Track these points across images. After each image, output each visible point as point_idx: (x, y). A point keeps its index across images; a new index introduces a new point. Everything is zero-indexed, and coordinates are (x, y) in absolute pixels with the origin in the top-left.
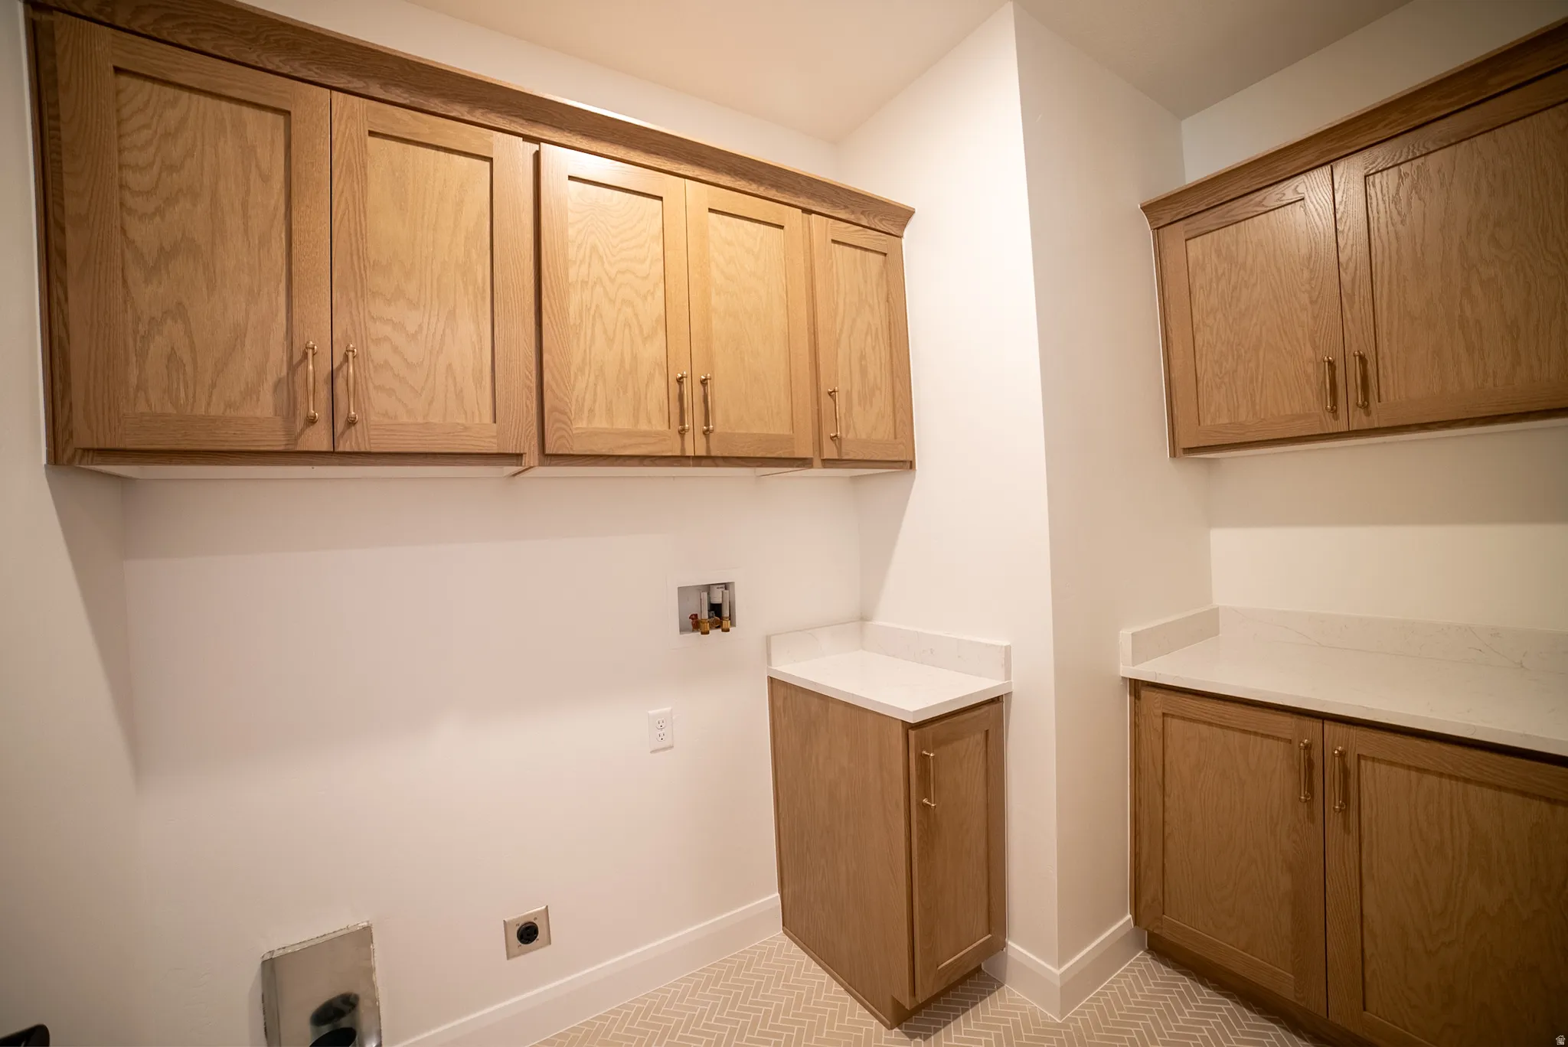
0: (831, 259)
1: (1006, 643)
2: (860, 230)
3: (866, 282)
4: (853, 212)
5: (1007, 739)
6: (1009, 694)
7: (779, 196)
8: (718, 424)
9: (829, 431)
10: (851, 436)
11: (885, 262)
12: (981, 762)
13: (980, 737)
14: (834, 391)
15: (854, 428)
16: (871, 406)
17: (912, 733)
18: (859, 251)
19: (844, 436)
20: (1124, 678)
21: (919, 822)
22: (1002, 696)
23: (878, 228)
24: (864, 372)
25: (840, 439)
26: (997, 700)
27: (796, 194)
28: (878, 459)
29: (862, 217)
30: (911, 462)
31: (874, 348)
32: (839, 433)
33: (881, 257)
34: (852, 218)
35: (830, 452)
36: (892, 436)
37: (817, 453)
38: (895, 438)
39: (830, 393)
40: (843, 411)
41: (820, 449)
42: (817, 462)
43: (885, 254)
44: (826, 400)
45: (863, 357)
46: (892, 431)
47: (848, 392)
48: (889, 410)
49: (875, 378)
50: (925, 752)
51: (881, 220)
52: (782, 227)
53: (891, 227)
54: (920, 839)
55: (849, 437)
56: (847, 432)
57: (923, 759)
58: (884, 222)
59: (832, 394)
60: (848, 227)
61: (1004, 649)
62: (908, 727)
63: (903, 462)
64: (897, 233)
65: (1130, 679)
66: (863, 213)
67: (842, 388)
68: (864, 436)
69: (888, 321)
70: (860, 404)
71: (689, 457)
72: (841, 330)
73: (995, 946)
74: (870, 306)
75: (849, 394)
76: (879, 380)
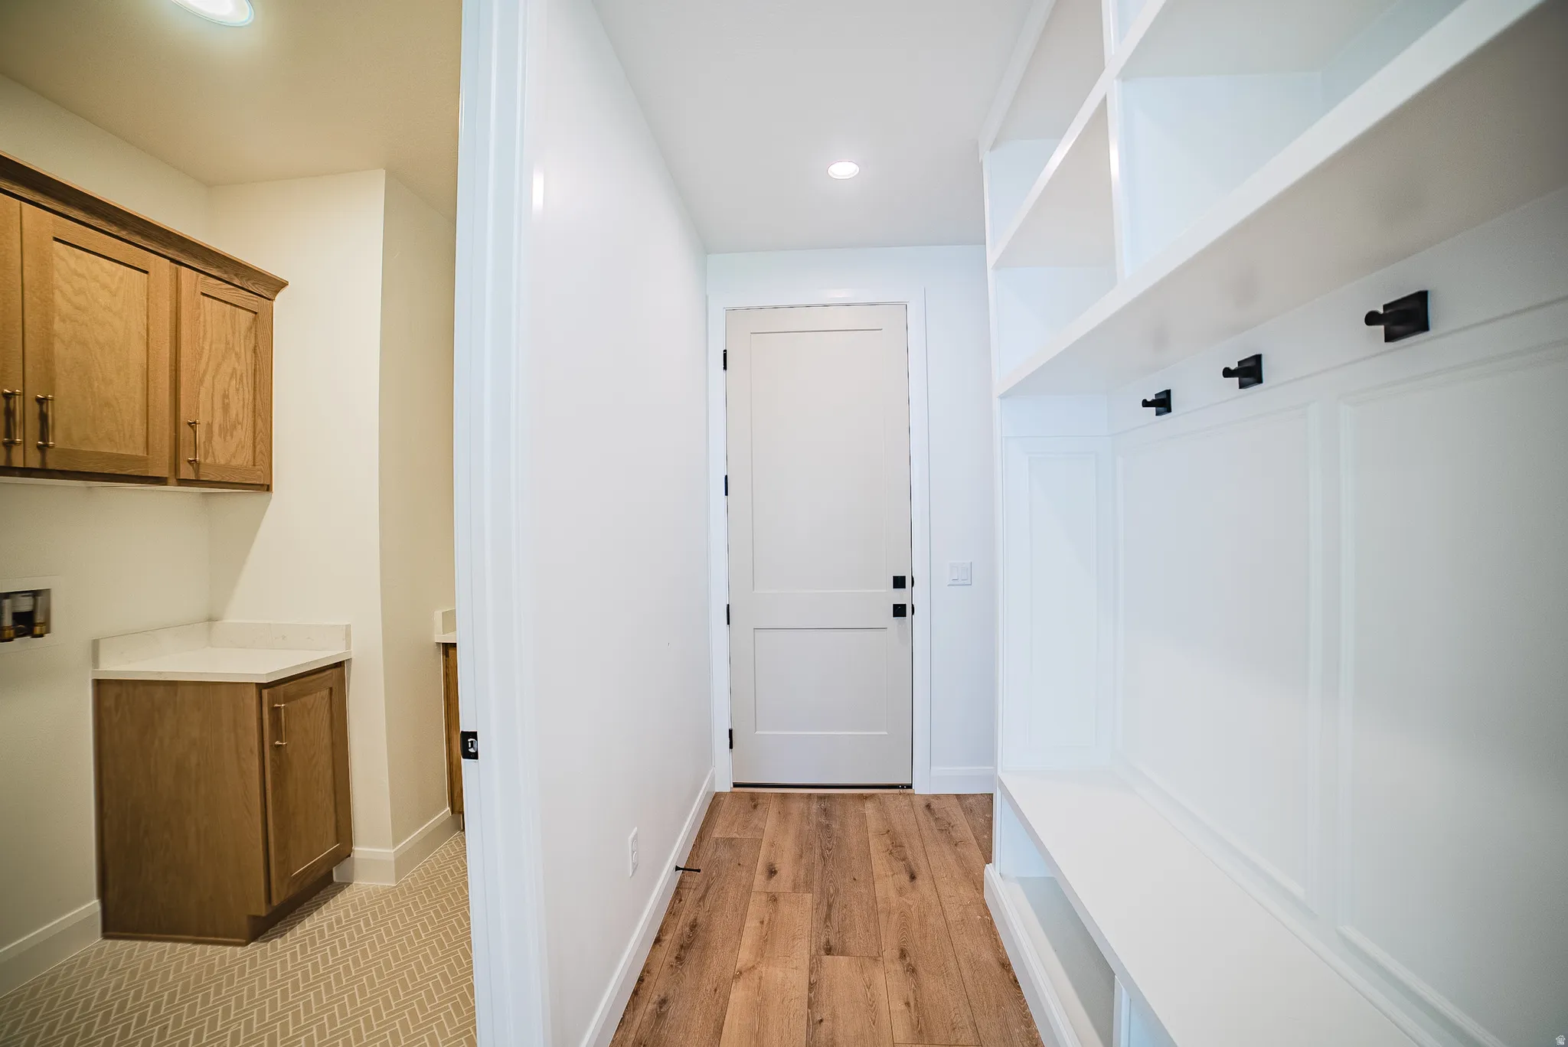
0: (199, 308)
1: (347, 623)
2: (231, 289)
3: (234, 333)
4: (226, 272)
5: (348, 691)
6: (349, 660)
7: (143, 243)
8: (57, 441)
9: (186, 454)
10: (209, 460)
11: (255, 319)
12: (326, 712)
13: (326, 693)
14: (195, 423)
15: (213, 453)
16: (232, 437)
17: (265, 692)
18: (229, 306)
19: (202, 460)
20: (438, 644)
21: (272, 760)
22: (344, 661)
23: (250, 289)
24: (226, 408)
25: (198, 464)
26: (340, 665)
27: (166, 246)
28: (236, 481)
29: (235, 277)
30: (268, 486)
31: (238, 390)
32: (197, 459)
33: (251, 315)
34: (224, 276)
35: (186, 472)
36: (251, 463)
37: (173, 474)
38: (254, 465)
39: (190, 424)
40: (203, 440)
41: (176, 468)
42: (172, 480)
43: (256, 313)
44: (184, 430)
45: (225, 396)
46: (251, 458)
47: (208, 424)
48: (249, 443)
49: (237, 415)
50: (276, 705)
51: (253, 284)
52: (147, 272)
53: (264, 291)
54: (273, 773)
55: (208, 461)
56: (206, 458)
57: (275, 711)
58: (257, 286)
59: (192, 425)
60: (221, 284)
61: (344, 628)
62: (261, 687)
63: (262, 485)
64: (270, 297)
65: (443, 644)
66: (236, 275)
67: (203, 420)
68: (223, 462)
69: (253, 368)
70: (220, 435)
71: (16, 468)
72: (205, 372)
73: (343, 854)
74: (236, 354)
75: (210, 426)
76: (241, 416)
